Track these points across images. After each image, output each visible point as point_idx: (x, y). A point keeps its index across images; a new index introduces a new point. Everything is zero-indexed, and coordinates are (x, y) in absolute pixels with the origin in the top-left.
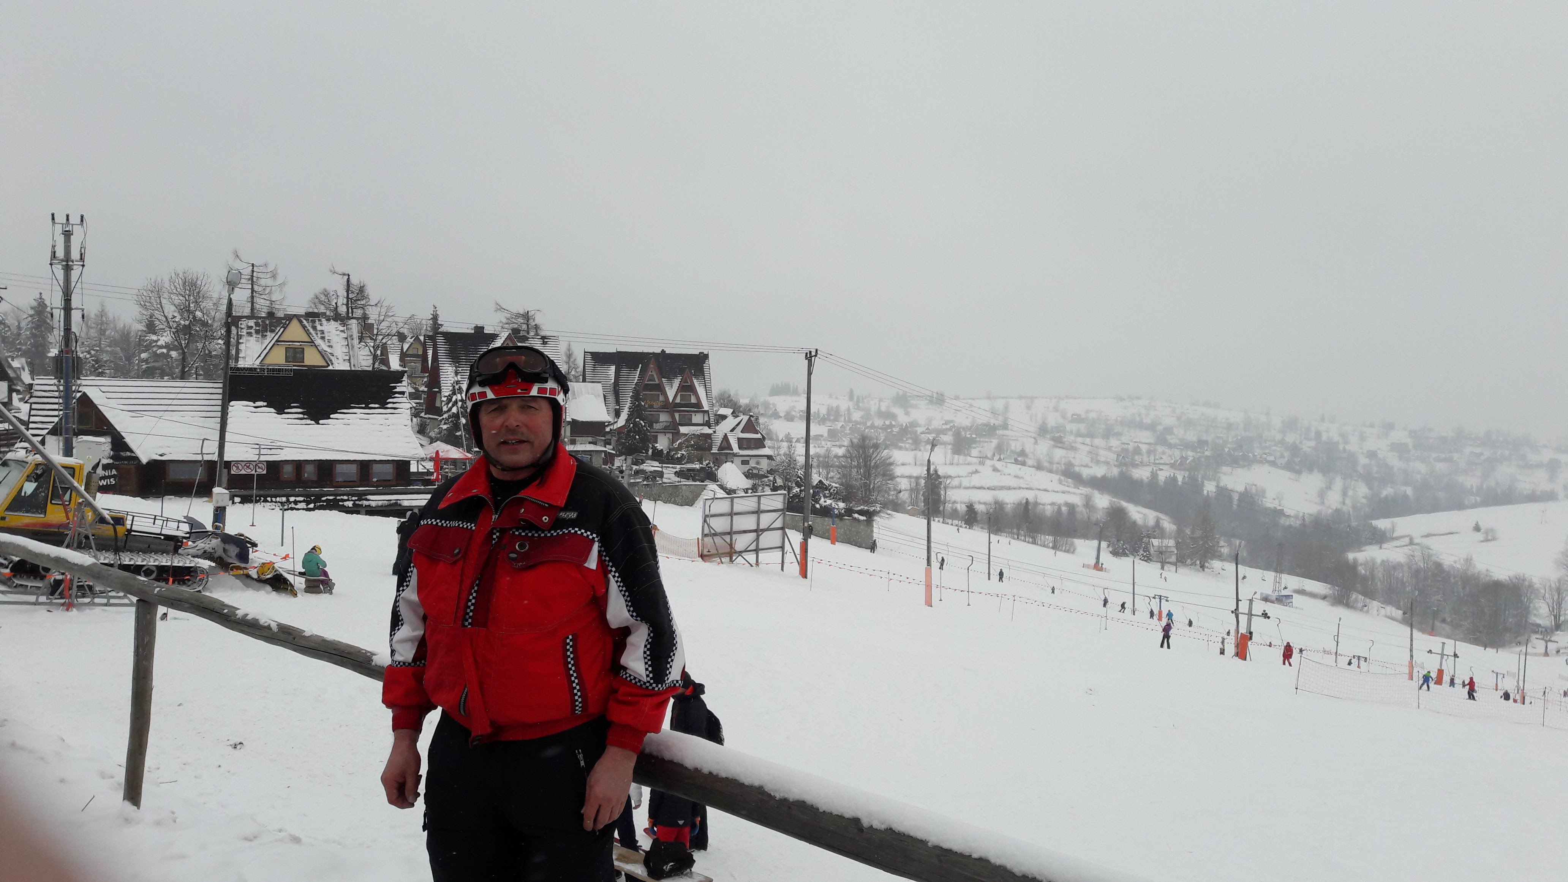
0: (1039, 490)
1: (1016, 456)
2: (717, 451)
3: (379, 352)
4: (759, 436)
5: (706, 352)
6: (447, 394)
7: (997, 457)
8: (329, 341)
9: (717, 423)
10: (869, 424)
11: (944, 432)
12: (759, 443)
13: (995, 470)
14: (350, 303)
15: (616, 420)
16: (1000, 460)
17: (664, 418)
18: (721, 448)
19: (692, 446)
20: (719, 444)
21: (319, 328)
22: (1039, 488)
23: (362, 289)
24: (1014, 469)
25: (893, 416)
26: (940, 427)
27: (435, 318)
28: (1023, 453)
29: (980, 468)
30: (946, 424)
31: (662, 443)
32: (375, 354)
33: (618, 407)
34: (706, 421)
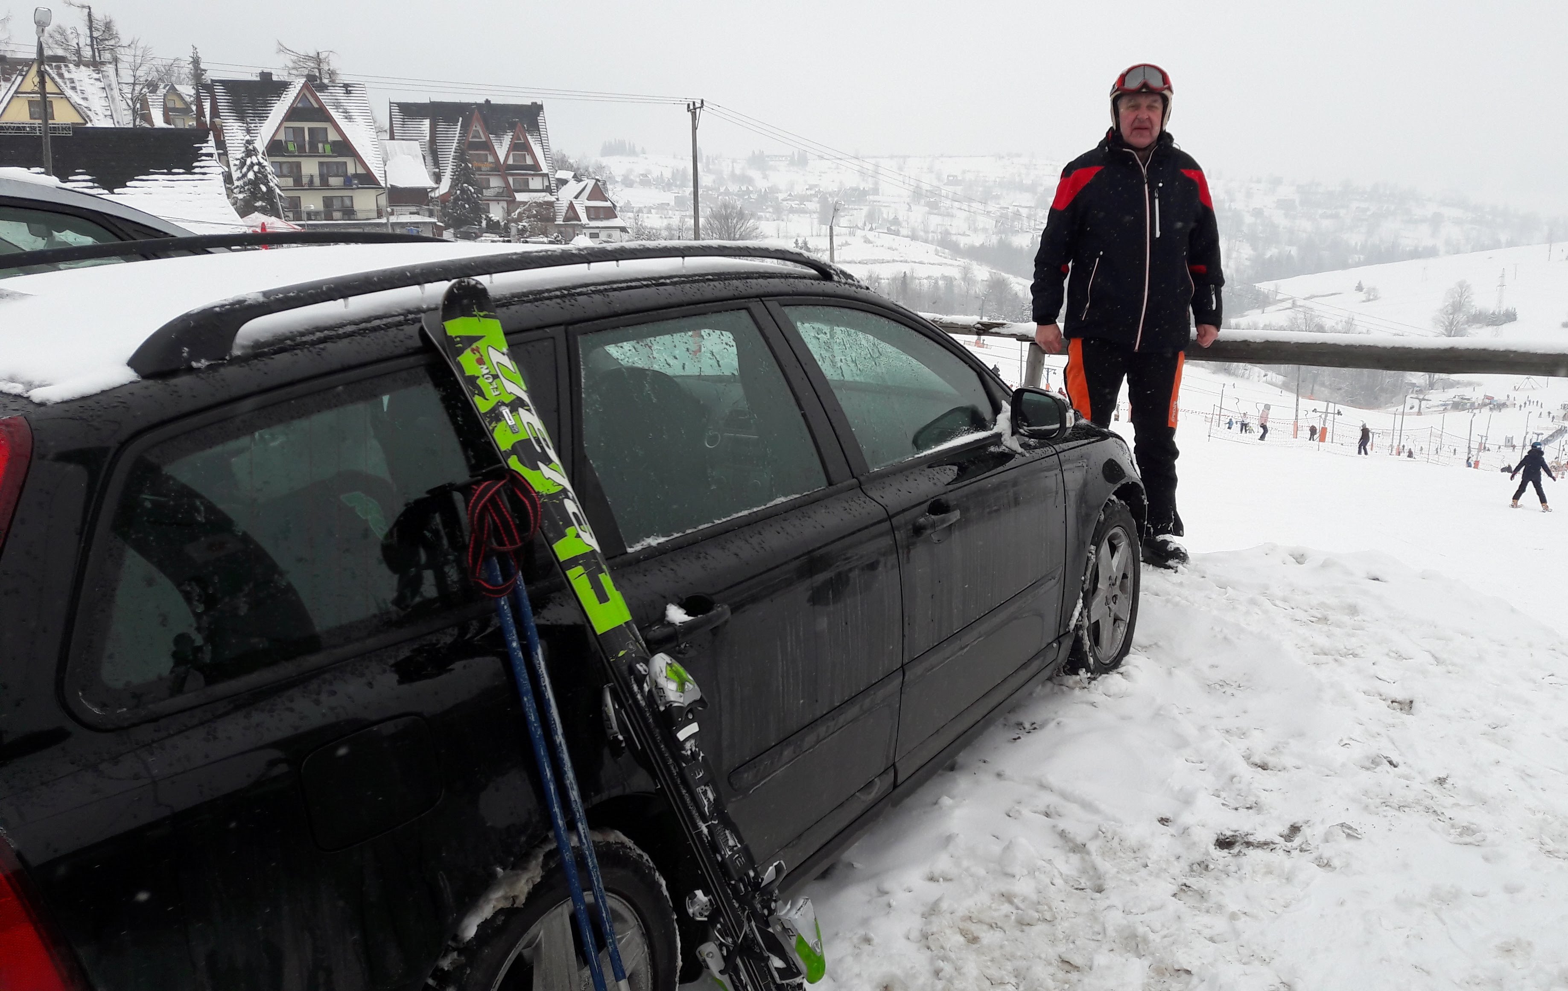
0: (916, 262)
1: (889, 226)
2: (561, 223)
3: (138, 106)
4: (608, 204)
5: (539, 103)
7: (868, 227)
8: (82, 92)
9: (558, 189)
10: (722, 190)
11: (808, 198)
12: (610, 213)
13: (867, 241)
14: (95, 43)
15: (437, 186)
16: (871, 229)
17: (495, 182)
18: (566, 219)
19: (535, 216)
20: (564, 214)
21: (67, 75)
22: (914, 260)
23: (108, 26)
24: (888, 240)
25: (750, 181)
26: (804, 193)
27: (196, 62)
28: (896, 221)
29: (850, 239)
30: (810, 189)
31: (496, 213)
32: (134, 108)
33: (439, 169)
34: (547, 186)
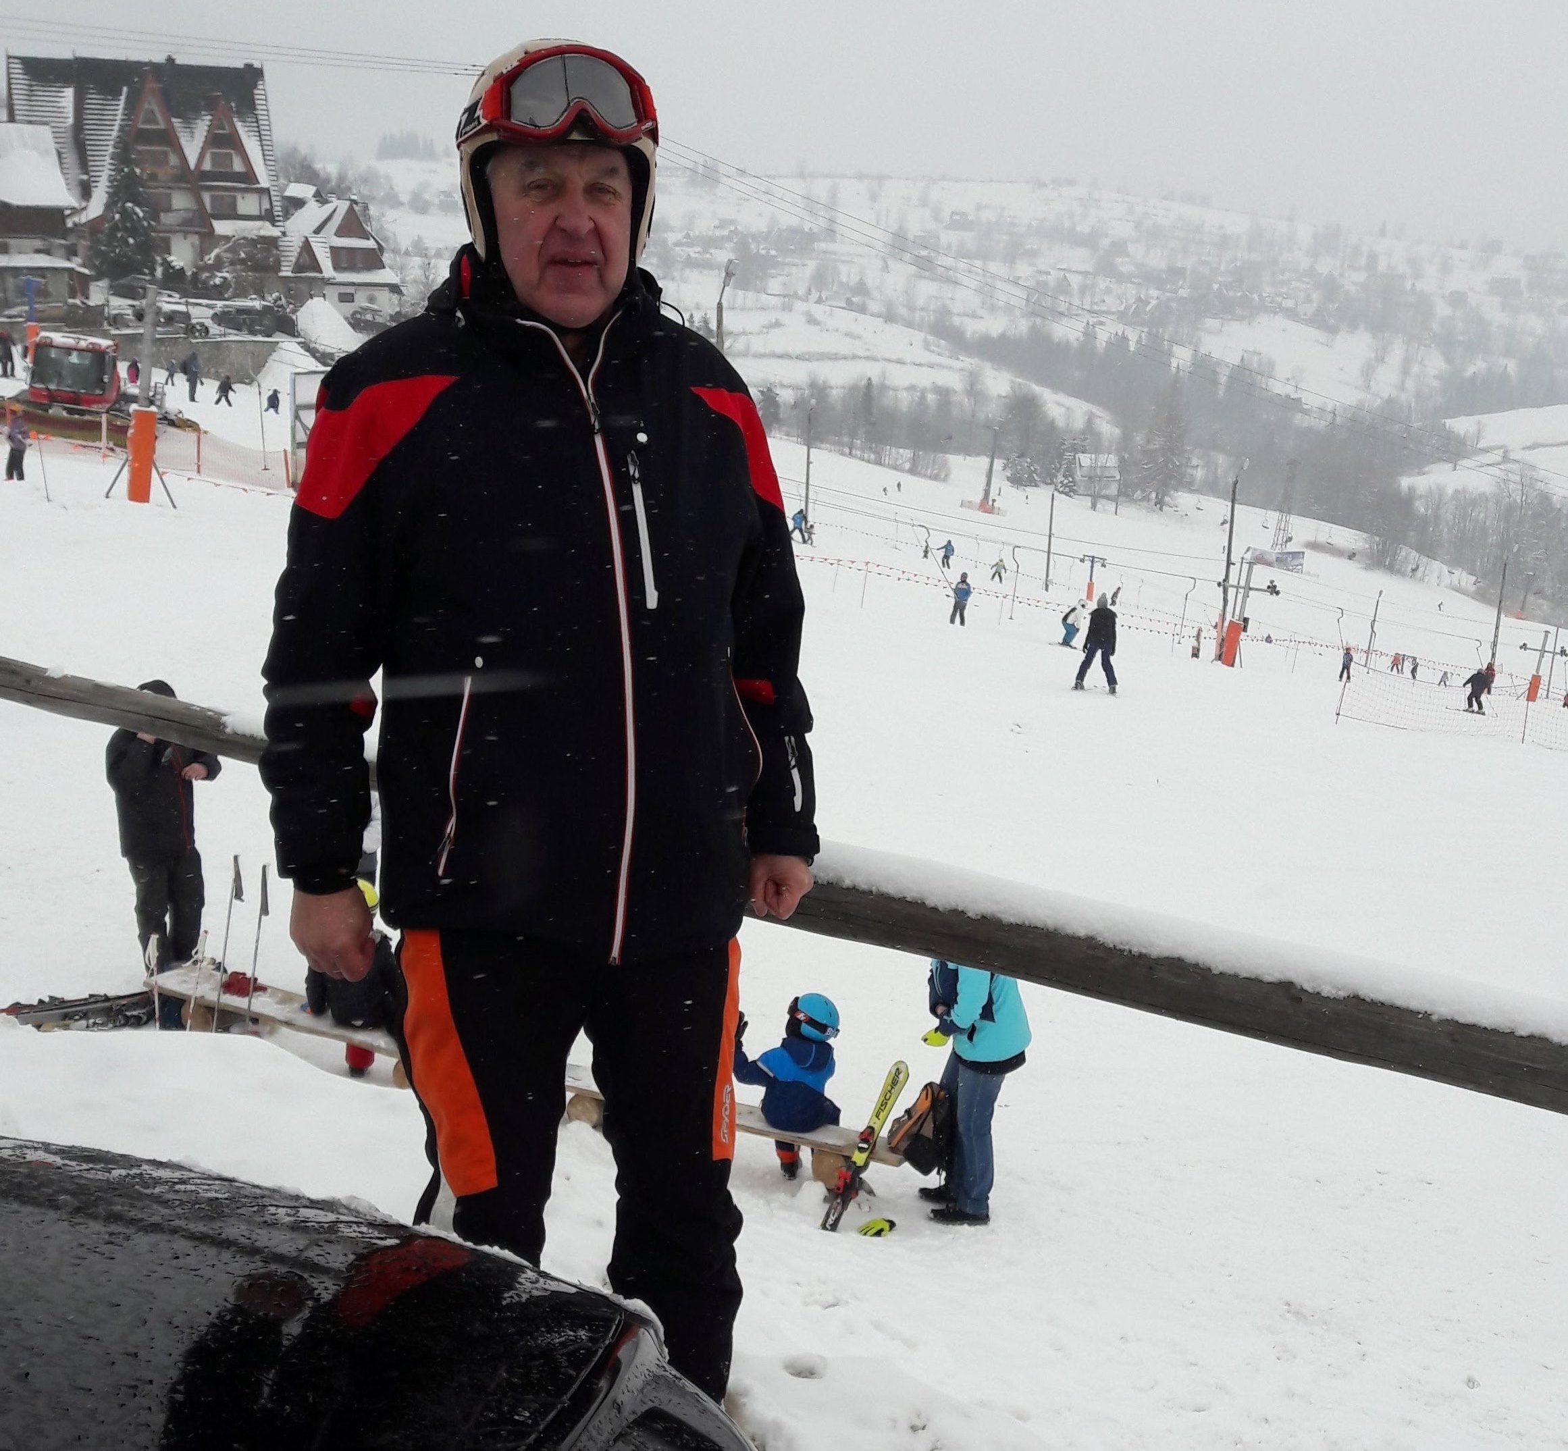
0: (889, 361)
1: (849, 295)
2: (290, 274)
4: (370, 244)
5: (257, 66)
7: (815, 295)
9: (287, 215)
11: (717, 243)
12: (373, 260)
13: (812, 320)
15: (84, 204)
16: (819, 301)
17: (181, 201)
18: (299, 268)
19: (243, 261)
20: (294, 259)
22: (887, 356)
24: (845, 319)
26: (710, 233)
28: (861, 288)
29: (785, 318)
30: (721, 227)
31: (181, 256)
33: (85, 177)
34: (266, 210)
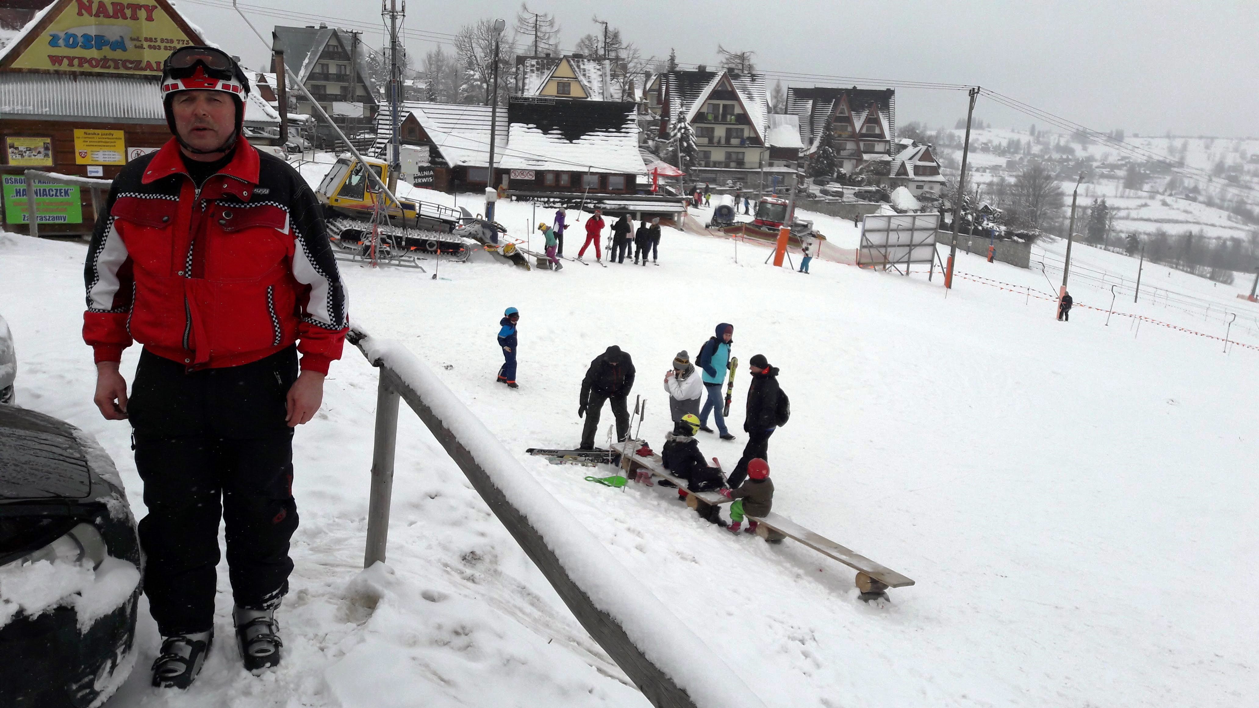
0: (1207, 224)
1: (1187, 192)
2: (894, 177)
3: (627, 87)
4: (934, 164)
5: (892, 89)
6: (673, 122)
7: (1168, 192)
8: (589, 77)
10: (1046, 157)
11: (1119, 167)
12: (934, 171)
13: (1165, 204)
14: (607, 46)
16: (1171, 195)
17: (850, 146)
18: (898, 174)
19: (872, 171)
20: (897, 170)
21: (582, 67)
22: (1206, 222)
23: (616, 35)
24: (1184, 204)
25: (1071, 151)
26: (1115, 163)
27: (672, 59)
28: (1196, 190)
29: (1149, 202)
30: (1122, 160)
31: (846, 169)
32: (624, 88)
33: (812, 136)
